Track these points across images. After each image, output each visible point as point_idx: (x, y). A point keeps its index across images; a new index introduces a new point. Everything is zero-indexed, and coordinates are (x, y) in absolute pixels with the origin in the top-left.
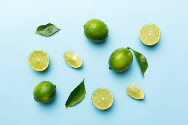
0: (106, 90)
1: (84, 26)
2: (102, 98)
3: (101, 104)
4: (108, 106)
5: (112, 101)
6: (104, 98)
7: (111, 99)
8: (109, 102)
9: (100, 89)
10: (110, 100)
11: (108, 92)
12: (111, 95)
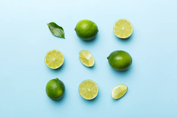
0: (92, 83)
1: (75, 30)
2: (88, 89)
3: (87, 95)
4: (93, 96)
5: (97, 92)
6: (90, 89)
7: (97, 90)
8: (95, 93)
9: (87, 81)
10: (95, 91)
11: (94, 83)
12: (96, 87)
